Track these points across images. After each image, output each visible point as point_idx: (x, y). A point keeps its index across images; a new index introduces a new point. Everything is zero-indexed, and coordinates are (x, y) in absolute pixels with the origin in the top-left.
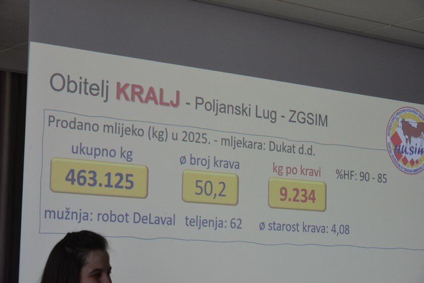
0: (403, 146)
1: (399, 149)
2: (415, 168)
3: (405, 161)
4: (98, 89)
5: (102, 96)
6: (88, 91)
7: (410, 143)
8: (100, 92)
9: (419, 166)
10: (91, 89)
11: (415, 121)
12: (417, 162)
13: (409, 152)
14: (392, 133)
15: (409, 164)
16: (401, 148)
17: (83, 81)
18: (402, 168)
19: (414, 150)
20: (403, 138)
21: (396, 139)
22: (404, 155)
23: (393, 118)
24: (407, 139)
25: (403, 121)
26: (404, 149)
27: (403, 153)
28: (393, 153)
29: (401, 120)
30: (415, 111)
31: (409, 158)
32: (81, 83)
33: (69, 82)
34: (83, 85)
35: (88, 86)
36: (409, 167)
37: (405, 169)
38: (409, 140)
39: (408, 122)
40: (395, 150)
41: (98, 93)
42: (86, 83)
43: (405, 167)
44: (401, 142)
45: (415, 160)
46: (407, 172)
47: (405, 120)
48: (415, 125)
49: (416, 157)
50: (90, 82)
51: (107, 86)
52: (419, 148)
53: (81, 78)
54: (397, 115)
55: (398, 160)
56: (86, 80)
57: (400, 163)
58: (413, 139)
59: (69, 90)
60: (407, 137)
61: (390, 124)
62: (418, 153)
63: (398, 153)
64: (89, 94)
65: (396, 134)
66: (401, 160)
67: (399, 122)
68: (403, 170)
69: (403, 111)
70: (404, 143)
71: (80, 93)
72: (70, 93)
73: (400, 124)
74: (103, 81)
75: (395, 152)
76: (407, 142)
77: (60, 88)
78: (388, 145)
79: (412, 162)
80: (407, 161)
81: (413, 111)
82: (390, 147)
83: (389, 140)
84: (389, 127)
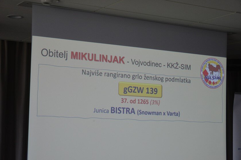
0: (209, 76)
1: (207, 77)
2: (215, 86)
3: (210, 83)
4: (63, 55)
5: (65, 58)
6: (58, 56)
7: (213, 74)
8: (64, 56)
9: (217, 85)
10: (59, 55)
11: (215, 65)
12: (216, 83)
13: (212, 78)
14: (203, 70)
15: (212, 84)
16: (208, 77)
17: (56, 51)
18: (209, 86)
19: (215, 78)
20: (209, 72)
21: (205, 73)
22: (209, 80)
23: (204, 63)
24: (211, 73)
25: (209, 65)
26: (210, 77)
27: (209, 79)
28: (204, 79)
29: (208, 64)
30: (215, 60)
31: (212, 81)
32: (55, 52)
33: (50, 52)
34: (56, 53)
35: (58, 54)
36: (212, 85)
37: (210, 86)
38: (212, 73)
39: (212, 65)
40: (205, 78)
41: (63, 57)
42: (57, 52)
43: (210, 85)
44: (208, 74)
45: (215, 82)
46: (211, 87)
47: (210, 64)
48: (215, 66)
49: (215, 81)
50: (59, 52)
51: (67, 53)
52: (217, 77)
53: (55, 50)
54: (206, 62)
55: (207, 82)
56: (57, 51)
57: (208, 83)
58: (214, 72)
59: (49, 56)
60: (211, 72)
61: (202, 66)
62: (217, 79)
63: (207, 79)
64: (59, 57)
65: (205, 70)
66: (208, 82)
67: (207, 65)
68: (209, 87)
69: (209, 60)
70: (209, 74)
71: (55, 57)
72: (50, 57)
73: (208, 66)
74: (65, 51)
75: (205, 79)
76: (211, 74)
77: (46, 55)
78: (201, 75)
79: (214, 83)
80: (211, 83)
81: (214, 60)
82: (202, 76)
83: (202, 73)
84: (202, 68)
